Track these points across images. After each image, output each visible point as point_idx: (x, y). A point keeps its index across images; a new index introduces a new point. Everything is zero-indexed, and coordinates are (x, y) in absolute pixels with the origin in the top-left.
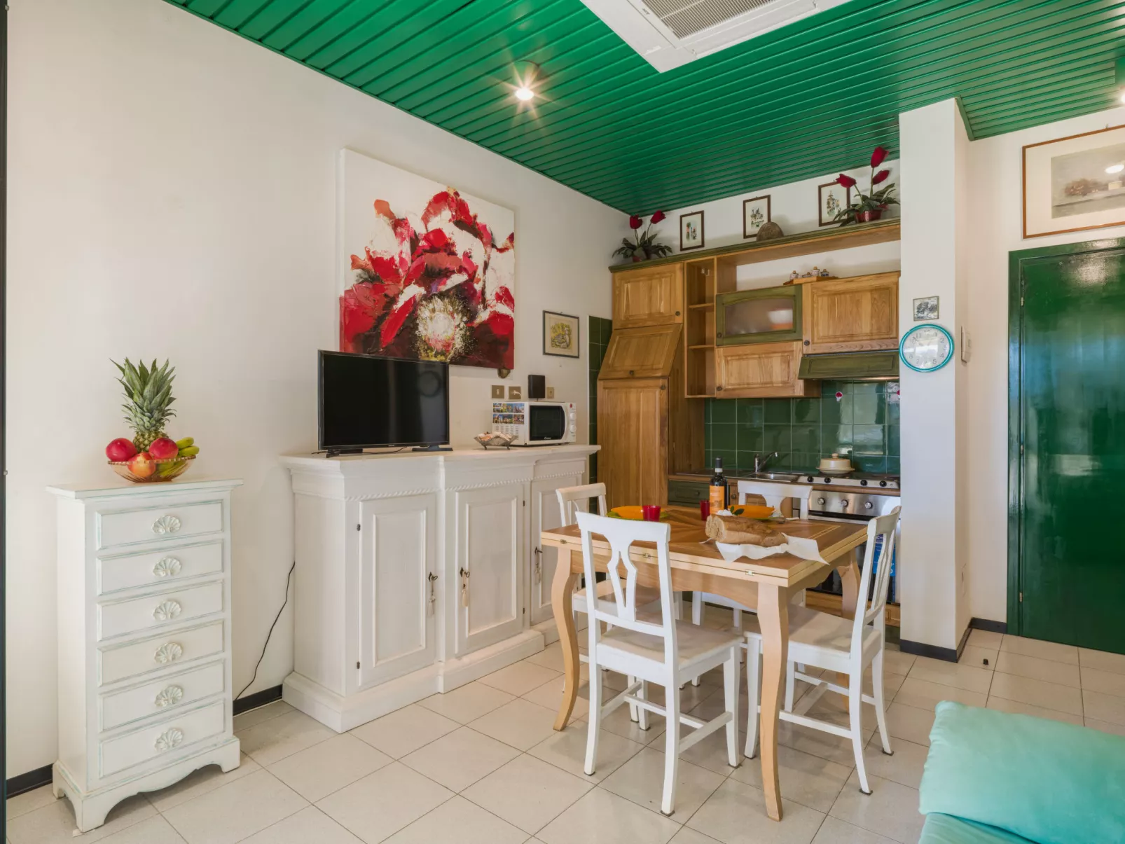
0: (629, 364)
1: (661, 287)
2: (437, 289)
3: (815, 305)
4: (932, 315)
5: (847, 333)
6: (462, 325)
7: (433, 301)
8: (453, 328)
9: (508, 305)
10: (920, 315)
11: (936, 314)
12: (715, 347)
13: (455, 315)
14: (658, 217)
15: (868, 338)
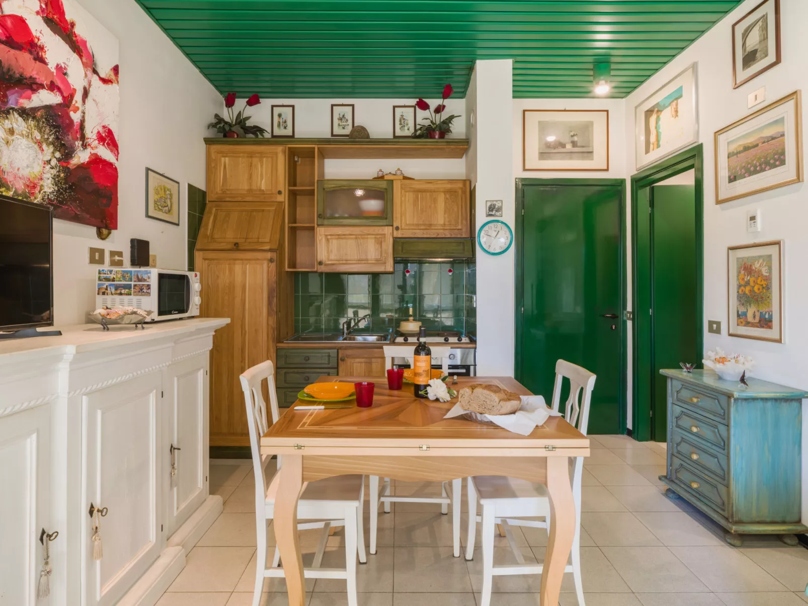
0: (230, 236)
1: (262, 166)
2: (17, 103)
3: (403, 199)
4: (498, 214)
5: (428, 223)
6: (54, 162)
7: (11, 116)
8: (41, 164)
9: (112, 151)
10: (491, 213)
11: (500, 213)
12: (316, 226)
13: (44, 146)
14: (253, 101)
15: (442, 228)
